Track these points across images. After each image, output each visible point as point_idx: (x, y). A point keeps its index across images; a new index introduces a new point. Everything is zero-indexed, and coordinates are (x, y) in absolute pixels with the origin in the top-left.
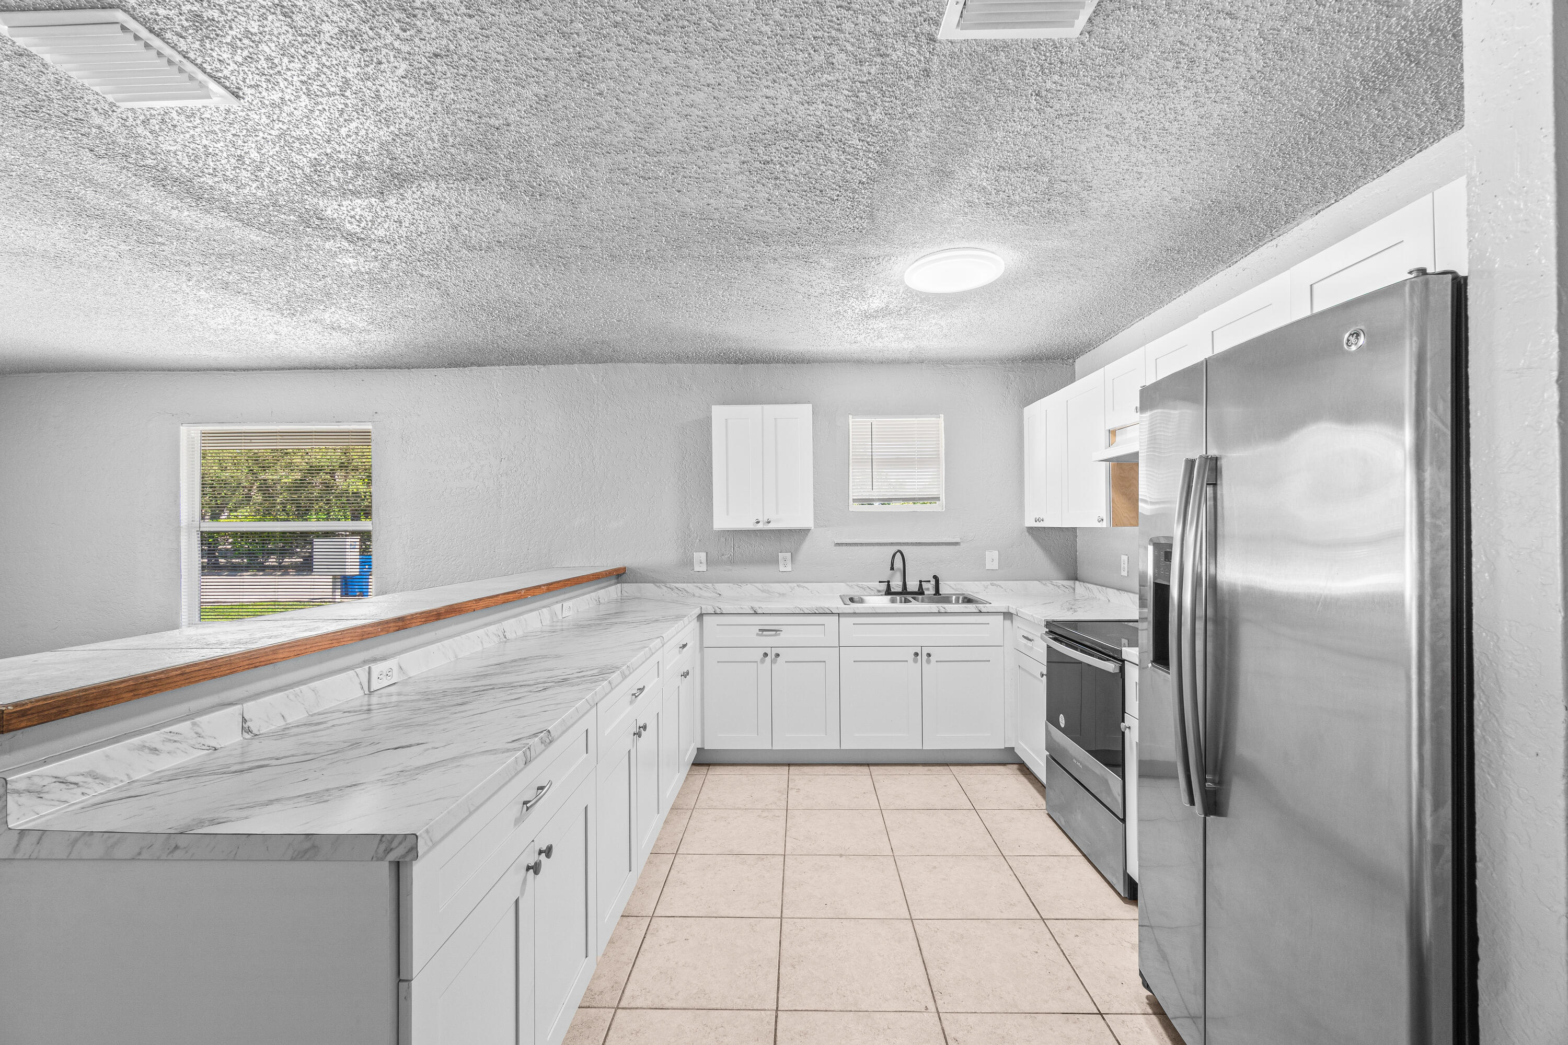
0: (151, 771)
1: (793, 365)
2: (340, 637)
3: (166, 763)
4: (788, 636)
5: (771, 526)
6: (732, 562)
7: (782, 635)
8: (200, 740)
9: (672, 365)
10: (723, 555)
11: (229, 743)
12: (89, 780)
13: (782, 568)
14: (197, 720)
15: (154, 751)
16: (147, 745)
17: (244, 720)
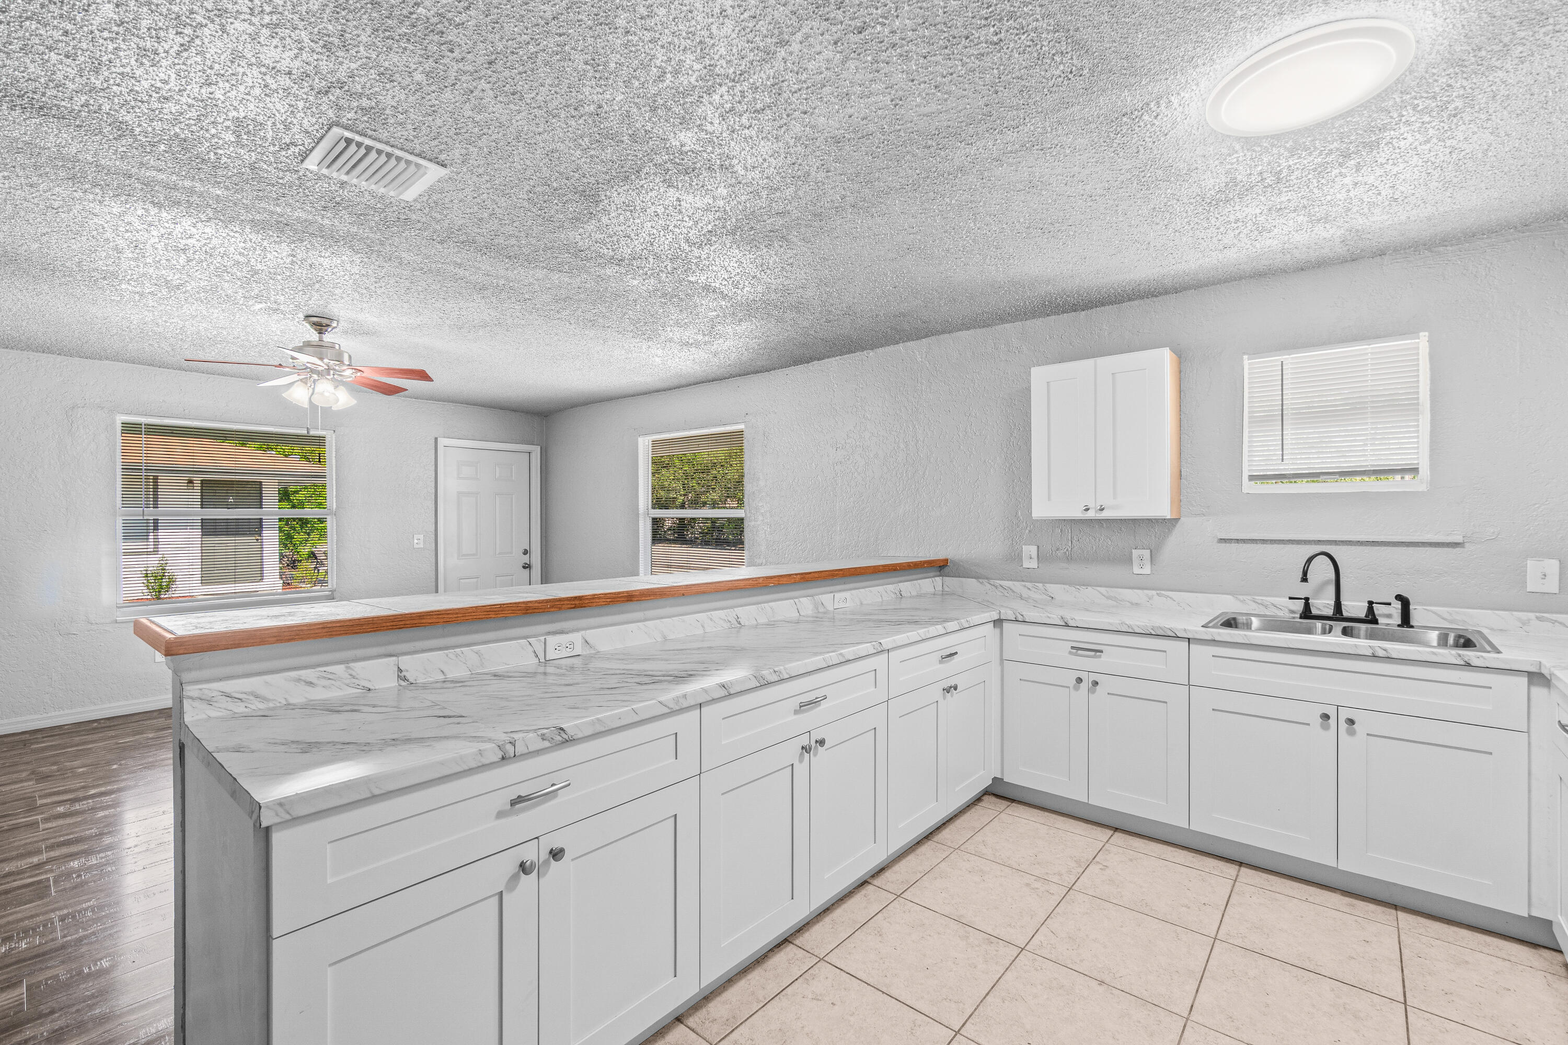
0: (306, 698)
1: (1155, 299)
2: (500, 609)
3: (319, 694)
4: (1110, 660)
5: (1105, 514)
6: (1069, 558)
7: (1104, 658)
8: (354, 681)
9: (999, 327)
10: (1058, 549)
11: (381, 687)
12: (252, 698)
13: (1136, 570)
14: (352, 665)
15: (310, 684)
16: (303, 678)
17: (400, 670)
